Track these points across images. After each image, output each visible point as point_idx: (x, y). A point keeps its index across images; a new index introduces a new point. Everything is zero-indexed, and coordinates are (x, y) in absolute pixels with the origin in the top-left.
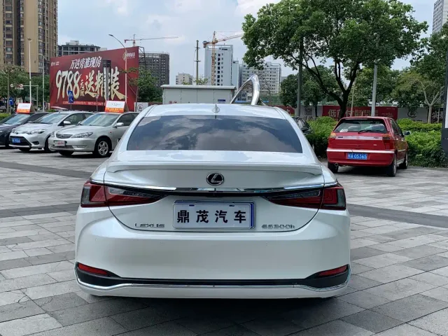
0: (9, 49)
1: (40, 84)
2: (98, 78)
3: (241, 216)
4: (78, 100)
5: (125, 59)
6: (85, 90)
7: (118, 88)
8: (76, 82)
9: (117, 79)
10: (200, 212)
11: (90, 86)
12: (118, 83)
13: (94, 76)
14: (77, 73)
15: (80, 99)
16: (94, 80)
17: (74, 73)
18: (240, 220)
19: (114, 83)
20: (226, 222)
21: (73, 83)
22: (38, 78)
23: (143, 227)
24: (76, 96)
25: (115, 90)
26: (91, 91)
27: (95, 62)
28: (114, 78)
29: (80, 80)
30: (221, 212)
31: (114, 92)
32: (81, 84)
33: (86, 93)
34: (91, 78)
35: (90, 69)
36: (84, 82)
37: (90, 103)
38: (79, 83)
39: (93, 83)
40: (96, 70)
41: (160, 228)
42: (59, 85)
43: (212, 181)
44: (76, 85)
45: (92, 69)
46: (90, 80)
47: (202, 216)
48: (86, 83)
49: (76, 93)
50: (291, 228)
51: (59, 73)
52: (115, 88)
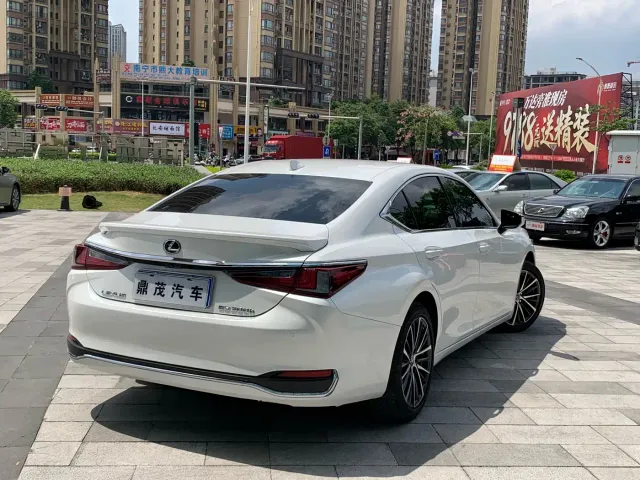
0: (458, 85)
1: (487, 131)
2: (559, 121)
3: (197, 293)
4: (531, 152)
5: (599, 92)
6: (541, 139)
7: (587, 135)
8: (530, 127)
9: (586, 122)
10: (158, 284)
11: (547, 133)
12: (587, 129)
13: (555, 119)
14: (532, 114)
15: (534, 151)
16: (554, 124)
17: (528, 114)
18: (196, 298)
19: (581, 127)
20: (181, 298)
21: (525, 129)
22: (485, 123)
23: (108, 295)
24: (528, 148)
25: (583, 139)
26: (549, 140)
27: (556, 97)
28: (582, 120)
29: (536, 123)
30: (178, 286)
31: (580, 142)
32: (536, 130)
33: (542, 143)
34: (551, 121)
35: (549, 109)
36: (541, 127)
37: (546, 158)
38: (533, 129)
39: (552, 128)
40: (558, 109)
41: (122, 297)
42: (507, 132)
43: (169, 248)
44: (530, 131)
45: (553, 108)
46: (549, 124)
47: (160, 288)
48: (543, 129)
49: (528, 143)
50: (250, 313)
51: (509, 115)
52: (583, 135)
